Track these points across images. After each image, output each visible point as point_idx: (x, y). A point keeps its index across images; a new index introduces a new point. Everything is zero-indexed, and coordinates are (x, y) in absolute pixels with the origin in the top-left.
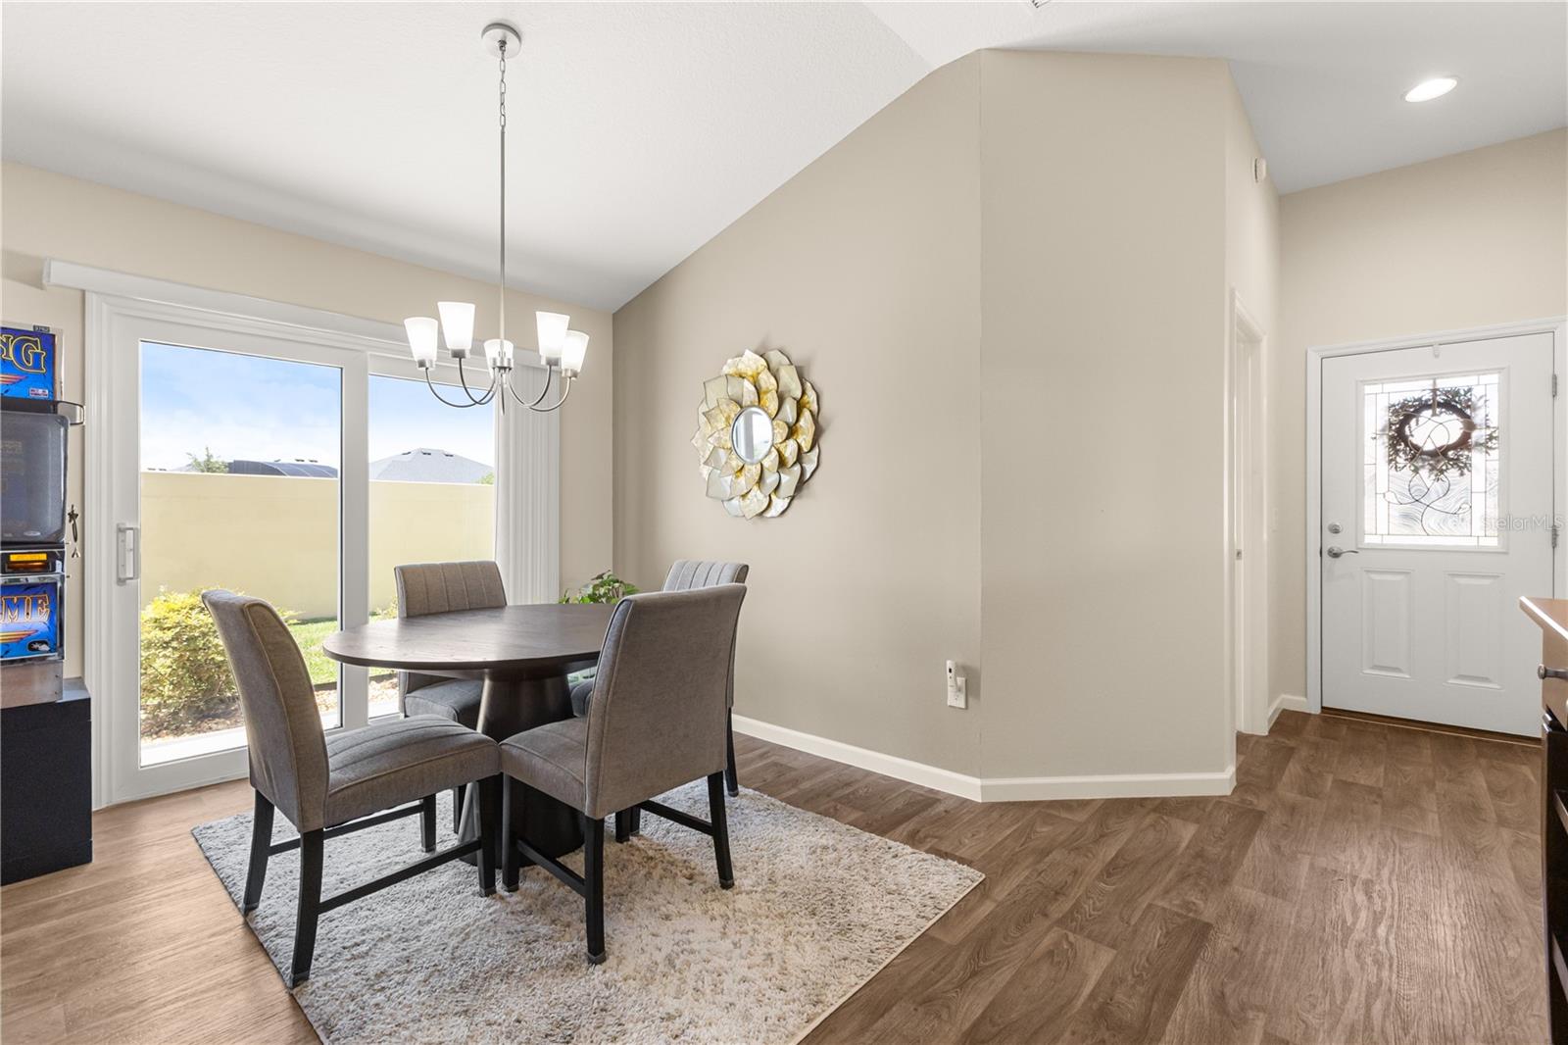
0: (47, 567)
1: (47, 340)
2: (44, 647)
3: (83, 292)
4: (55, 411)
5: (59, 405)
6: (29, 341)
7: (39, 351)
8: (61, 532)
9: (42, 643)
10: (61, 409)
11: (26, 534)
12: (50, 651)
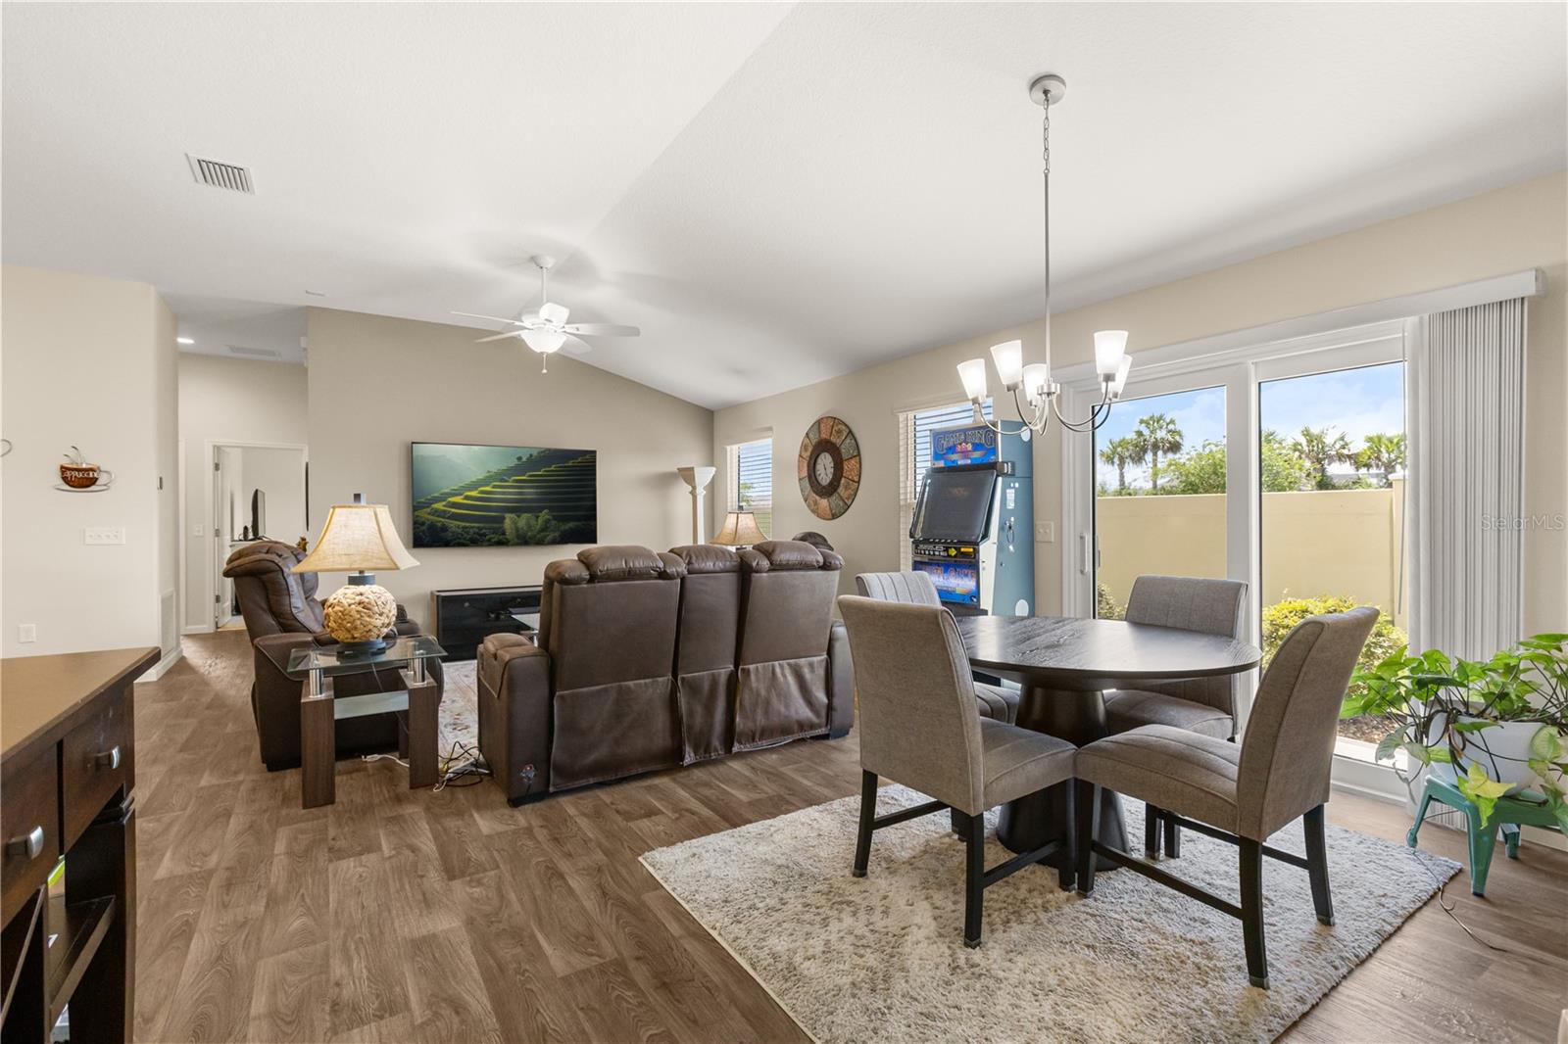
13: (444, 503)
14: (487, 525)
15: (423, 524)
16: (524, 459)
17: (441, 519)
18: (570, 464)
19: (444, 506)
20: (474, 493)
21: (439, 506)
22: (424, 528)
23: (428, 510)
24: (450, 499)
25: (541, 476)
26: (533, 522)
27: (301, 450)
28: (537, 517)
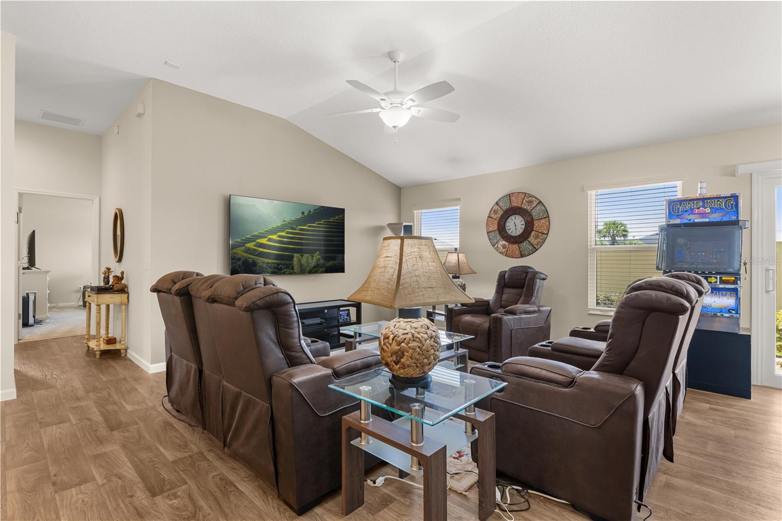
0: (735, 282)
1: (735, 198)
2: (733, 312)
3: (751, 174)
4: (738, 224)
5: (740, 222)
6: (728, 200)
7: (733, 203)
8: (739, 269)
9: (733, 310)
10: (740, 223)
11: (728, 270)
12: (736, 314)
13: (254, 243)
14: (283, 262)
15: (239, 259)
16: (306, 214)
17: (252, 256)
18: (331, 220)
19: (254, 246)
20: (274, 237)
21: (250, 245)
22: (240, 263)
23: (243, 248)
24: (258, 240)
25: (314, 227)
26: (310, 260)
27: (93, 200)
28: (313, 257)
